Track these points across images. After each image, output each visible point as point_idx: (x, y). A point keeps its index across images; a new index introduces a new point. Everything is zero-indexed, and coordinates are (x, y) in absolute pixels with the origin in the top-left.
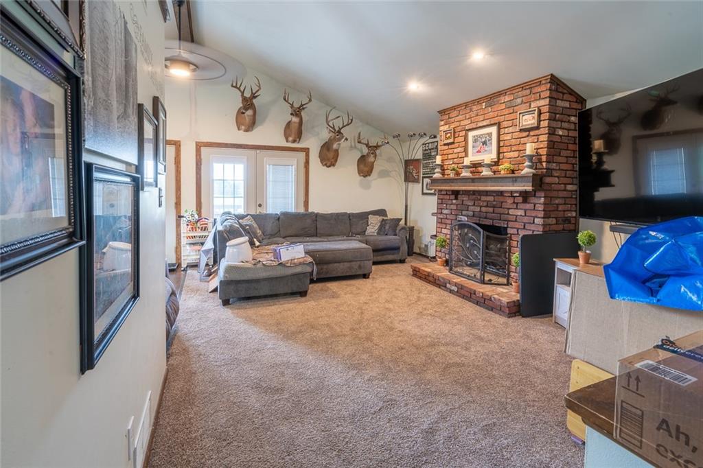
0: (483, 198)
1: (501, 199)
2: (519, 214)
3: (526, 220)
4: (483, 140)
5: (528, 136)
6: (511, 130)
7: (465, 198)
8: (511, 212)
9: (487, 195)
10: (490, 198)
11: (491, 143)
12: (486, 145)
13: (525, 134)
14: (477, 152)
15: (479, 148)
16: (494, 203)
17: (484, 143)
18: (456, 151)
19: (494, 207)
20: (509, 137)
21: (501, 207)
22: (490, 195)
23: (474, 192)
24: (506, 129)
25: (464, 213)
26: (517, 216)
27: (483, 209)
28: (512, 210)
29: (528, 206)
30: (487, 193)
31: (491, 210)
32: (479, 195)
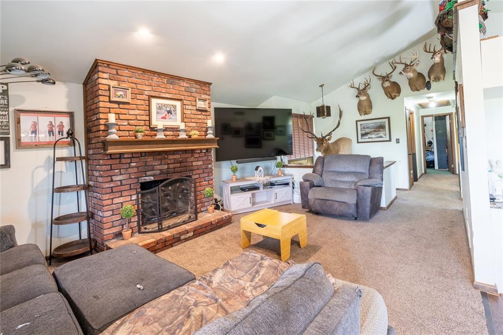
0: (171, 157)
1: (186, 156)
2: (199, 164)
3: (204, 167)
4: (168, 109)
5: (200, 115)
6: (190, 107)
7: (150, 159)
8: (194, 164)
9: (174, 154)
10: (177, 156)
11: (176, 114)
12: (171, 114)
13: (199, 113)
14: (162, 118)
15: (164, 115)
16: (181, 159)
17: (169, 112)
18: (131, 112)
19: (180, 162)
20: (189, 112)
21: (186, 162)
22: (177, 154)
23: (159, 153)
24: (187, 106)
25: (148, 173)
26: (198, 166)
27: (171, 166)
28: (195, 162)
29: (204, 158)
30: (174, 152)
31: (178, 165)
32: (166, 155)
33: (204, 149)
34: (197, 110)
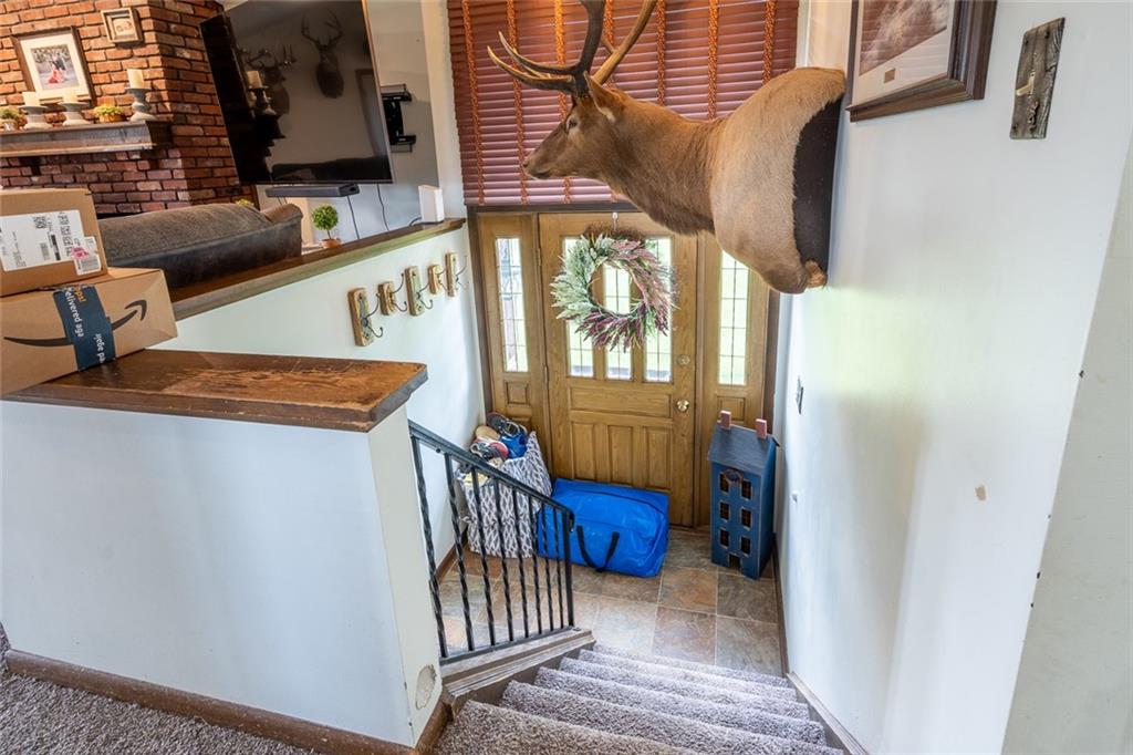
0: (88, 168)
1: (119, 167)
2: (153, 188)
3: (165, 196)
4: (55, 59)
5: (131, 56)
6: (99, 43)
7: (54, 170)
8: (140, 186)
9: (93, 162)
10: (101, 167)
11: (71, 66)
12: (64, 68)
13: (126, 53)
14: (50, 82)
15: (51, 75)
16: (110, 174)
17: (59, 65)
19: (111, 181)
21: (122, 181)
22: (98, 162)
23: (68, 158)
24: (92, 41)
26: (151, 192)
28: (142, 183)
29: (164, 174)
30: (92, 158)
31: (107, 187)
32: (79, 162)
33: (135, 152)
34: (118, 45)
